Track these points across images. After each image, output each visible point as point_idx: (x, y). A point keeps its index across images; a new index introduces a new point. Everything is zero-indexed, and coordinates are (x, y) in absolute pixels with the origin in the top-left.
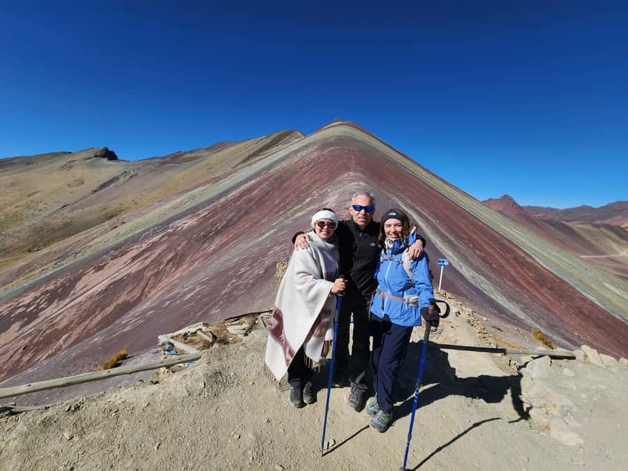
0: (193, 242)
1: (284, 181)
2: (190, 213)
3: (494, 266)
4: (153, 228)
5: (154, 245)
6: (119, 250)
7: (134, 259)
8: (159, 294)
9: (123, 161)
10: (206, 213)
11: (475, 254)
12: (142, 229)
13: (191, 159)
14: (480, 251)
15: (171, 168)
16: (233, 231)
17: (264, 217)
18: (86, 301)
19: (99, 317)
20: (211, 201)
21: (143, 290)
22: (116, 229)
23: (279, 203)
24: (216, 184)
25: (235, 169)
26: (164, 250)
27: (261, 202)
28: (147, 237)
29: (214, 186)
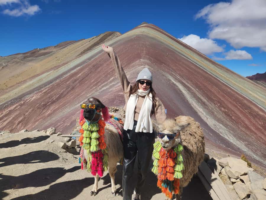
0: (36, 109)
1: (99, 67)
2: (36, 90)
3: (233, 118)
5: (10, 112)
10: (47, 90)
11: (221, 110)
12: (4, 102)
14: (224, 108)
16: (63, 101)
17: (83, 91)
20: (51, 82)
23: (94, 82)
24: (56, 70)
27: (82, 81)
29: (55, 71)
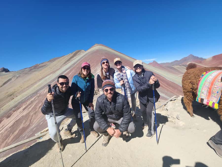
2: (46, 87)
4: (30, 95)
5: (32, 102)
6: (16, 107)
7: (24, 109)
8: (38, 120)
9: (12, 72)
12: (26, 97)
13: (42, 66)
15: (35, 71)
18: (5, 132)
19: (12, 137)
20: (53, 80)
21: (30, 121)
22: (14, 99)
25: (61, 67)
26: (37, 103)
28: (29, 99)
29: (54, 74)
